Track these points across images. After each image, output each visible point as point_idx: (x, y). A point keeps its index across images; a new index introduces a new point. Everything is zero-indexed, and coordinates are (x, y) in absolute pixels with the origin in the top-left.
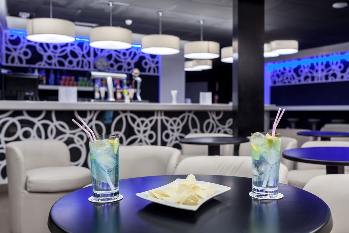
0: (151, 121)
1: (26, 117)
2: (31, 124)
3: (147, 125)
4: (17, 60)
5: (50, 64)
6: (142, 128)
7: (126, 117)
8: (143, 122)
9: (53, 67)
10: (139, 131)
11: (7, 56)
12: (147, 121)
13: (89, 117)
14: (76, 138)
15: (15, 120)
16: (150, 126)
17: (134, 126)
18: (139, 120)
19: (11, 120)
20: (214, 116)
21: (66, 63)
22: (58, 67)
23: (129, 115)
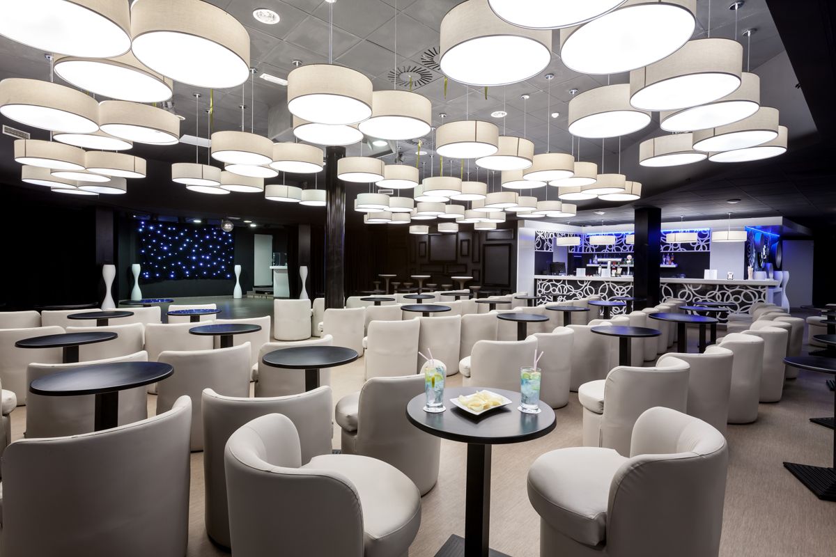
0: (627, 289)
1: (554, 282)
2: (556, 286)
3: (624, 291)
4: (590, 250)
5: (610, 251)
6: (620, 292)
7: (608, 285)
8: (621, 288)
9: (612, 252)
10: (618, 294)
11: (585, 248)
12: (624, 288)
13: (585, 284)
14: (577, 294)
15: (549, 283)
16: (626, 291)
17: (615, 291)
18: (618, 287)
19: (548, 283)
20: (691, 288)
21: (622, 249)
22: (616, 252)
23: (610, 284)
